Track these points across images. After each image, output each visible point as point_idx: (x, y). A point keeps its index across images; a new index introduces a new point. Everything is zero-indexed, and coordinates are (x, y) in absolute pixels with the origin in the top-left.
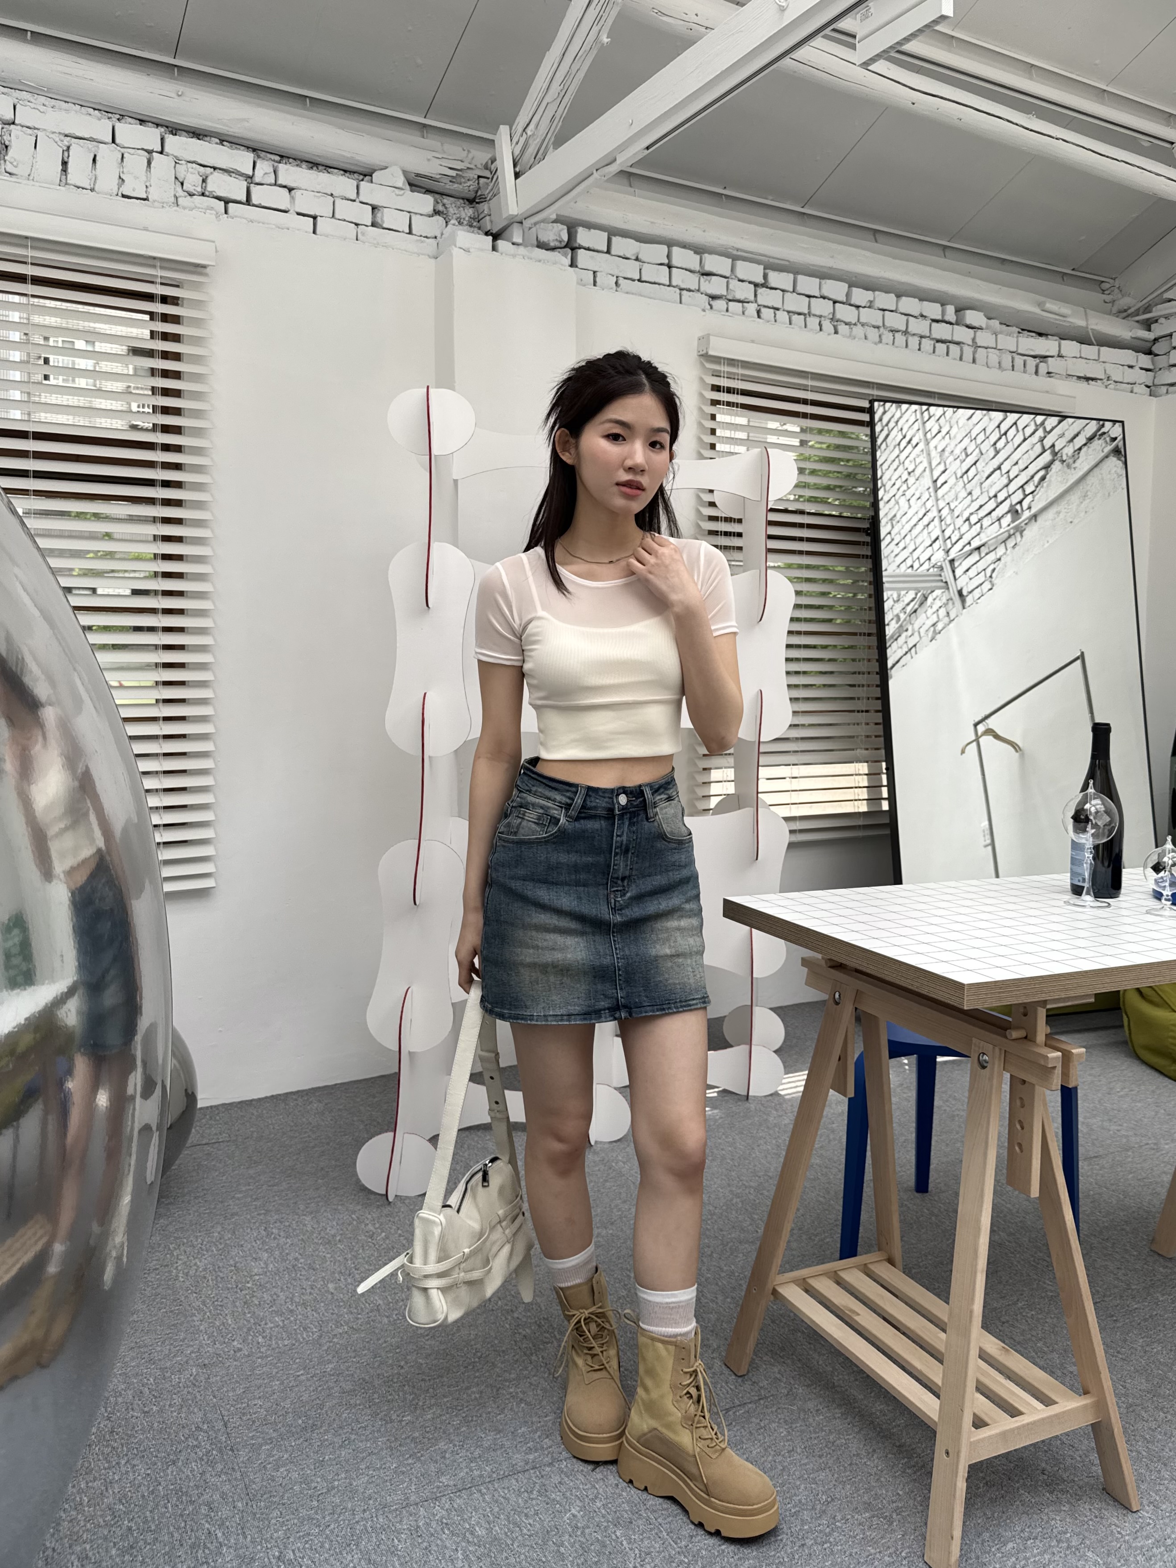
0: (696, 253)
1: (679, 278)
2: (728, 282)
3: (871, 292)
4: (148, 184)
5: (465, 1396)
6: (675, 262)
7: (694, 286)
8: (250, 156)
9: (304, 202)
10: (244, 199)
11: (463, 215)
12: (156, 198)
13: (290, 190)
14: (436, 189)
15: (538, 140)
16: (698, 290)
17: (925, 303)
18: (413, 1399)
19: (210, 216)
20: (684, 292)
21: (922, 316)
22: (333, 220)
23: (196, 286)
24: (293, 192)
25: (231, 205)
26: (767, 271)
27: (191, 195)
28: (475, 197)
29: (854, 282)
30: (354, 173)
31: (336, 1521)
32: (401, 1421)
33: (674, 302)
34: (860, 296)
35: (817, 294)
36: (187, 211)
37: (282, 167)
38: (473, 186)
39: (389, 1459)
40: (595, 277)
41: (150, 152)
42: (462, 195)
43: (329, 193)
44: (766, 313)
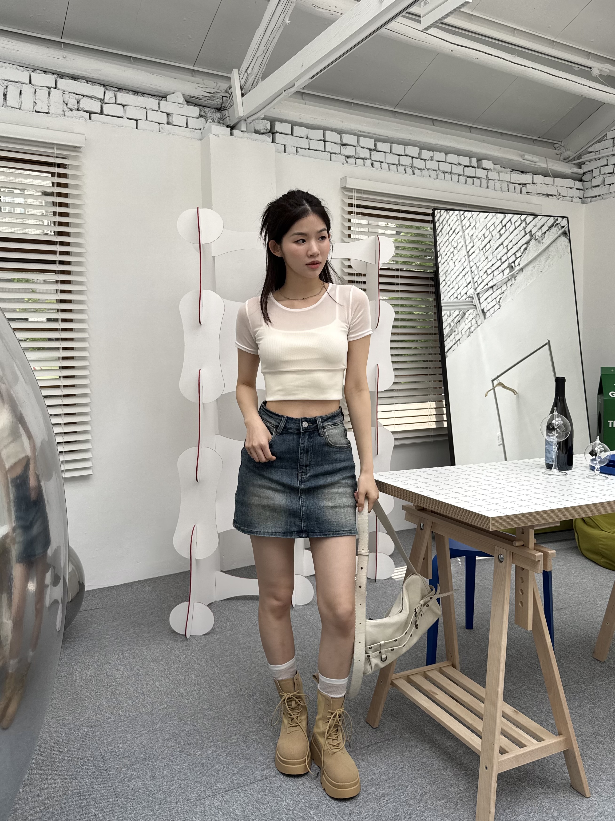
0: (338, 134)
1: (330, 147)
2: (355, 149)
3: (432, 152)
4: (49, 105)
5: (229, 741)
6: (327, 139)
7: (338, 151)
8: (102, 89)
9: (132, 113)
10: (99, 111)
11: (215, 117)
12: (53, 112)
13: (124, 106)
14: (200, 104)
15: (253, 76)
16: (340, 154)
17: (460, 157)
18: (202, 743)
19: (82, 121)
20: (333, 155)
21: (459, 164)
22: (146, 121)
23: (75, 158)
24: (125, 107)
25: (92, 115)
26: (376, 142)
28: (221, 108)
29: (423, 147)
30: (157, 96)
31: (162, 808)
32: (195, 755)
33: (328, 160)
34: (426, 154)
35: (403, 154)
36: (69, 118)
37: (119, 94)
38: (220, 101)
39: (189, 775)
40: (285, 148)
41: (49, 88)
42: (214, 107)
43: (144, 107)
44: (377, 165)
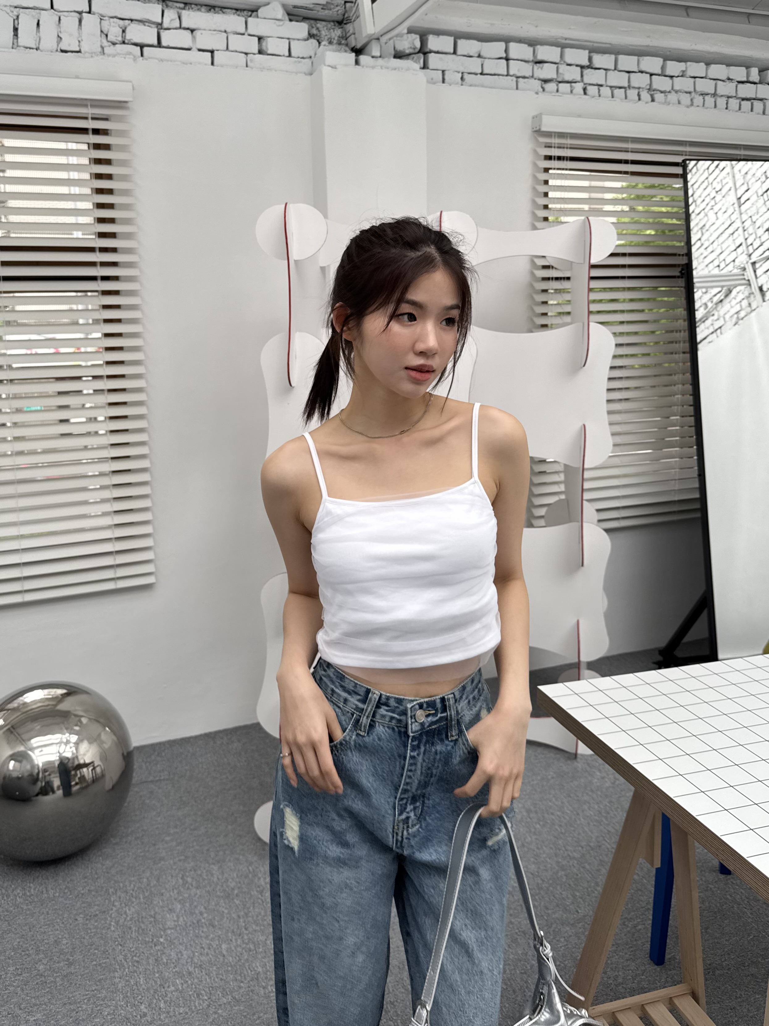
0: (529, 45)
1: (515, 68)
2: (558, 68)
3: (683, 64)
4: (80, 39)
6: (512, 55)
7: (529, 74)
8: (158, 7)
9: (204, 40)
10: (155, 42)
11: (333, 35)
12: (86, 50)
13: (192, 31)
14: (310, 16)
16: (532, 77)
17: (731, 67)
19: (129, 60)
20: (520, 80)
21: (729, 79)
22: (227, 52)
23: (120, 119)
24: (194, 33)
25: (145, 49)
26: (592, 54)
27: (114, 44)
28: (343, 20)
29: (668, 56)
30: (244, 10)
33: (512, 89)
34: (674, 67)
35: (636, 69)
36: (110, 58)
37: (185, 13)
38: (341, 10)
40: (443, 75)
41: (79, 13)
42: (333, 19)
43: (223, 30)
44: (592, 90)
